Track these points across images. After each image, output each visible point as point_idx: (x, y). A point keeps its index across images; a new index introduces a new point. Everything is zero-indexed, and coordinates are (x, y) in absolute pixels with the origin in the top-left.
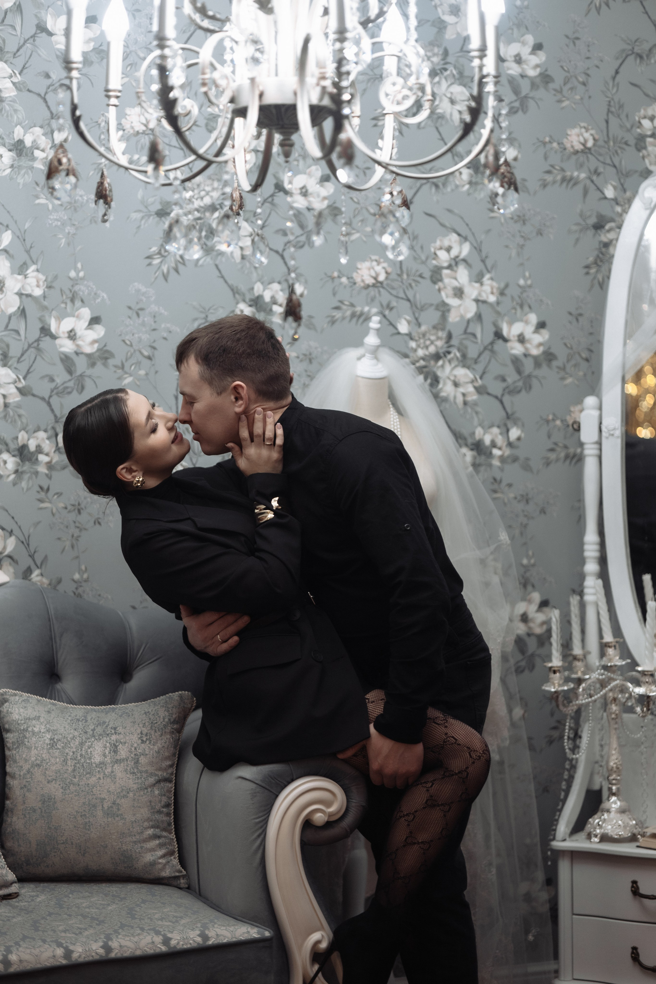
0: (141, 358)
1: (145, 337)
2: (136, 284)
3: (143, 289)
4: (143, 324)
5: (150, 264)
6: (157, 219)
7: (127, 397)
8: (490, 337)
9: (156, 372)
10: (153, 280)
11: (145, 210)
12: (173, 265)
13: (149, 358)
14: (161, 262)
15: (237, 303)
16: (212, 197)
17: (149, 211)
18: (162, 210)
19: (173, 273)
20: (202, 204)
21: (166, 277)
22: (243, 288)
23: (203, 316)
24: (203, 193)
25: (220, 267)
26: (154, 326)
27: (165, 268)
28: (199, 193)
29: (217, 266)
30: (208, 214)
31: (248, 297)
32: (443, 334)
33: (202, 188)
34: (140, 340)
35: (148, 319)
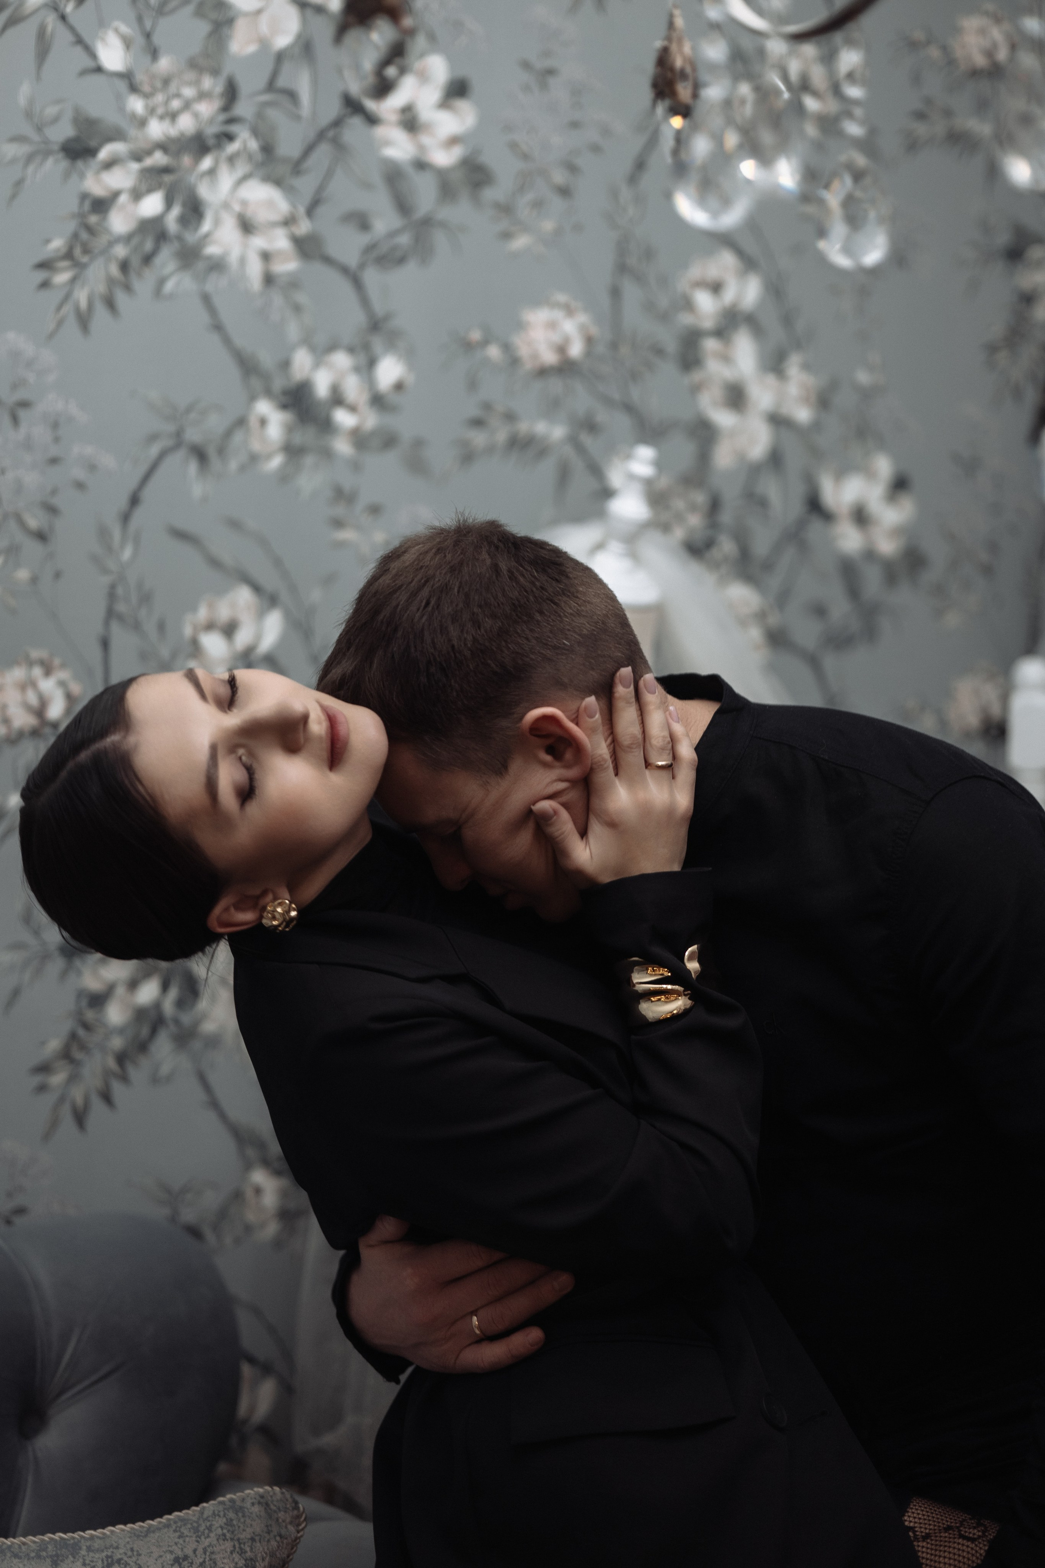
0: (20, 537)
1: (31, 479)
2: (11, 336)
3: (28, 349)
4: (28, 445)
5: (45, 285)
6: (64, 164)
7: (132, 739)
8: (797, 508)
9: (58, 575)
10: (51, 326)
11: (35, 137)
12: (101, 288)
13: (41, 536)
14: (73, 280)
15: (253, 398)
16: (196, 115)
17: (46, 142)
18: (76, 140)
19: (101, 312)
20: (173, 132)
21: (84, 321)
22: (266, 359)
23: (171, 428)
24: (176, 104)
25: (217, 301)
26: (54, 451)
27: (82, 296)
28: (167, 102)
29: (206, 299)
30: (186, 160)
31: (278, 384)
32: (700, 498)
33: (173, 88)
34: (19, 488)
35: (40, 433)
